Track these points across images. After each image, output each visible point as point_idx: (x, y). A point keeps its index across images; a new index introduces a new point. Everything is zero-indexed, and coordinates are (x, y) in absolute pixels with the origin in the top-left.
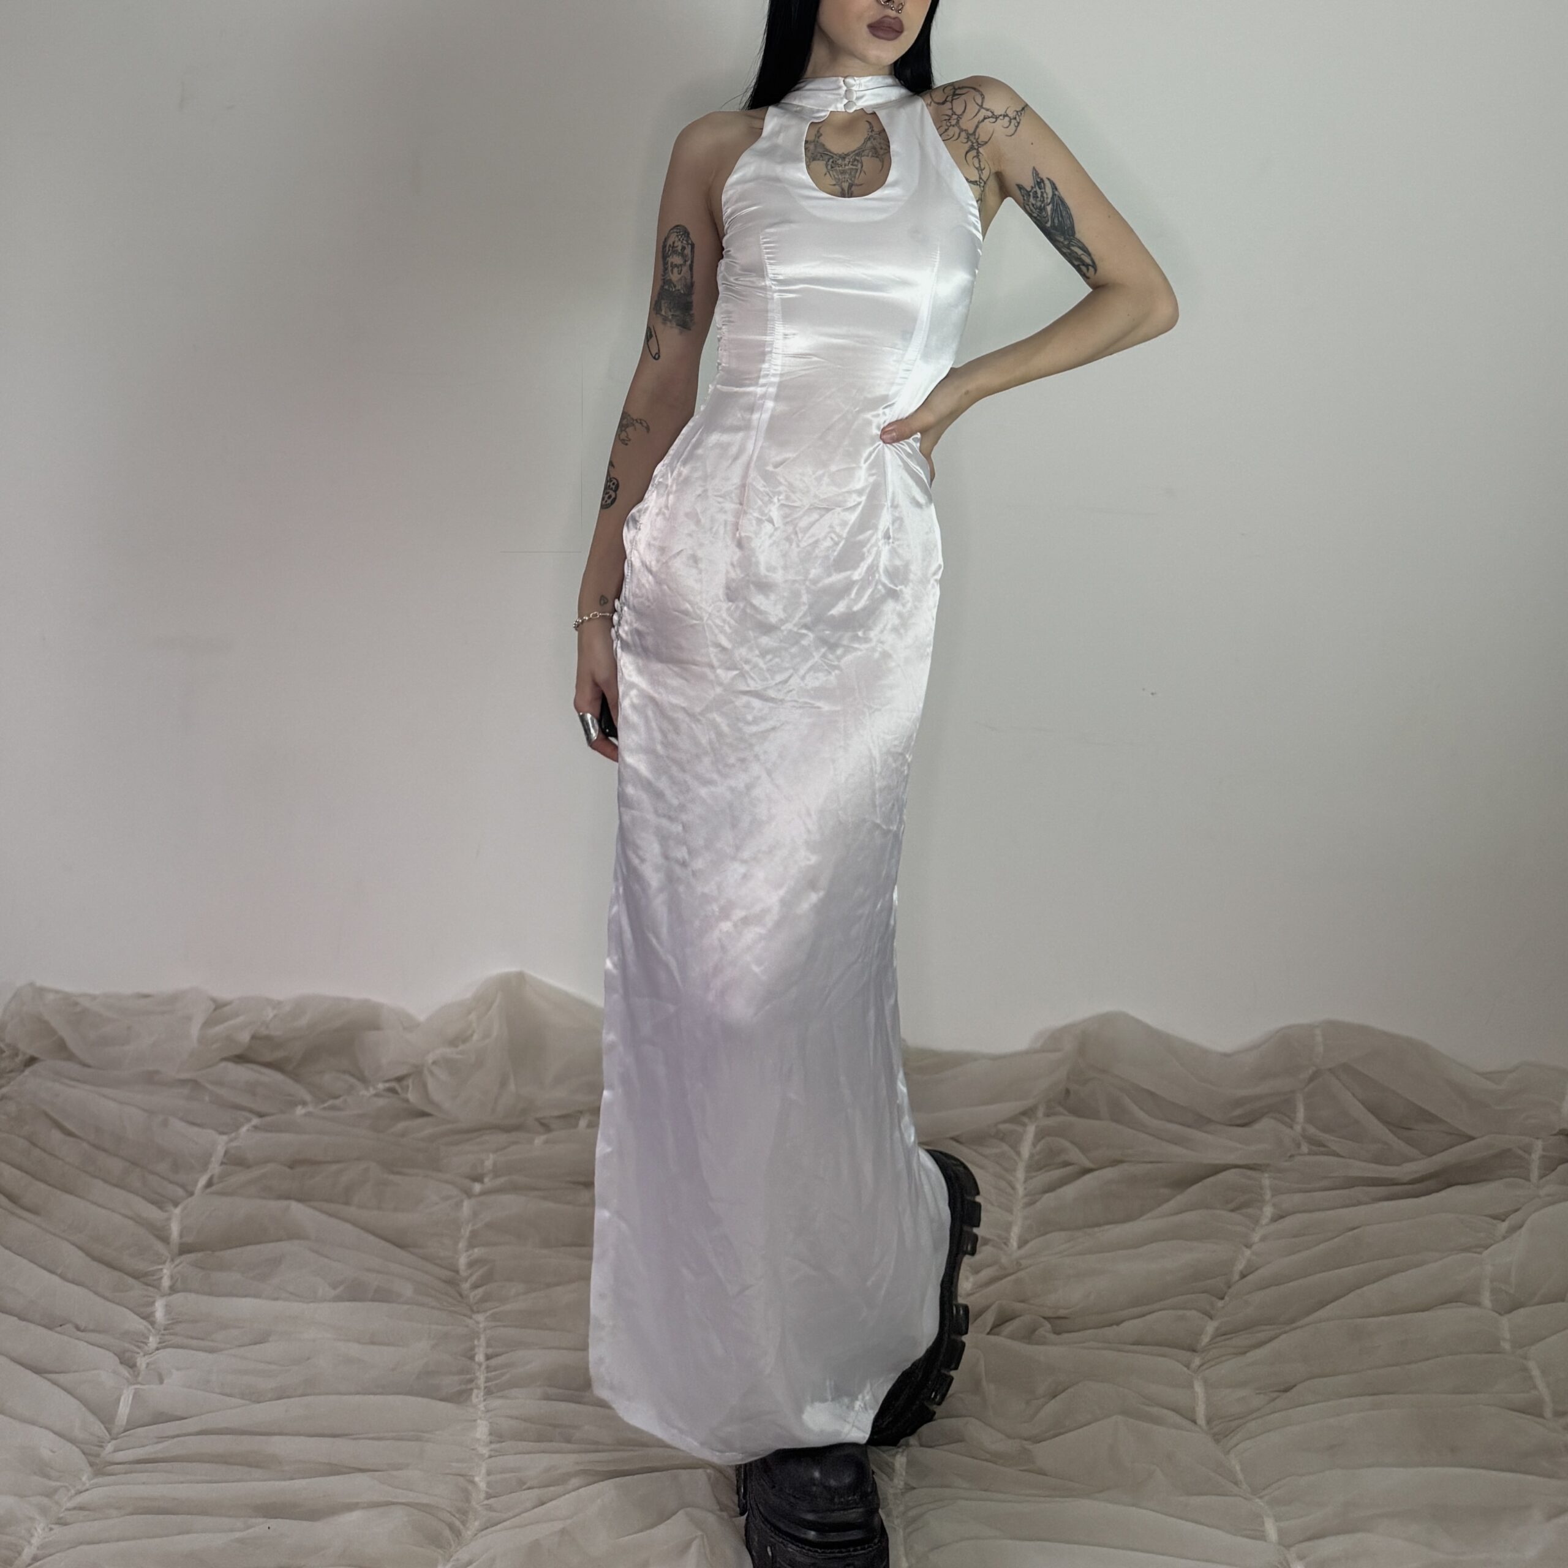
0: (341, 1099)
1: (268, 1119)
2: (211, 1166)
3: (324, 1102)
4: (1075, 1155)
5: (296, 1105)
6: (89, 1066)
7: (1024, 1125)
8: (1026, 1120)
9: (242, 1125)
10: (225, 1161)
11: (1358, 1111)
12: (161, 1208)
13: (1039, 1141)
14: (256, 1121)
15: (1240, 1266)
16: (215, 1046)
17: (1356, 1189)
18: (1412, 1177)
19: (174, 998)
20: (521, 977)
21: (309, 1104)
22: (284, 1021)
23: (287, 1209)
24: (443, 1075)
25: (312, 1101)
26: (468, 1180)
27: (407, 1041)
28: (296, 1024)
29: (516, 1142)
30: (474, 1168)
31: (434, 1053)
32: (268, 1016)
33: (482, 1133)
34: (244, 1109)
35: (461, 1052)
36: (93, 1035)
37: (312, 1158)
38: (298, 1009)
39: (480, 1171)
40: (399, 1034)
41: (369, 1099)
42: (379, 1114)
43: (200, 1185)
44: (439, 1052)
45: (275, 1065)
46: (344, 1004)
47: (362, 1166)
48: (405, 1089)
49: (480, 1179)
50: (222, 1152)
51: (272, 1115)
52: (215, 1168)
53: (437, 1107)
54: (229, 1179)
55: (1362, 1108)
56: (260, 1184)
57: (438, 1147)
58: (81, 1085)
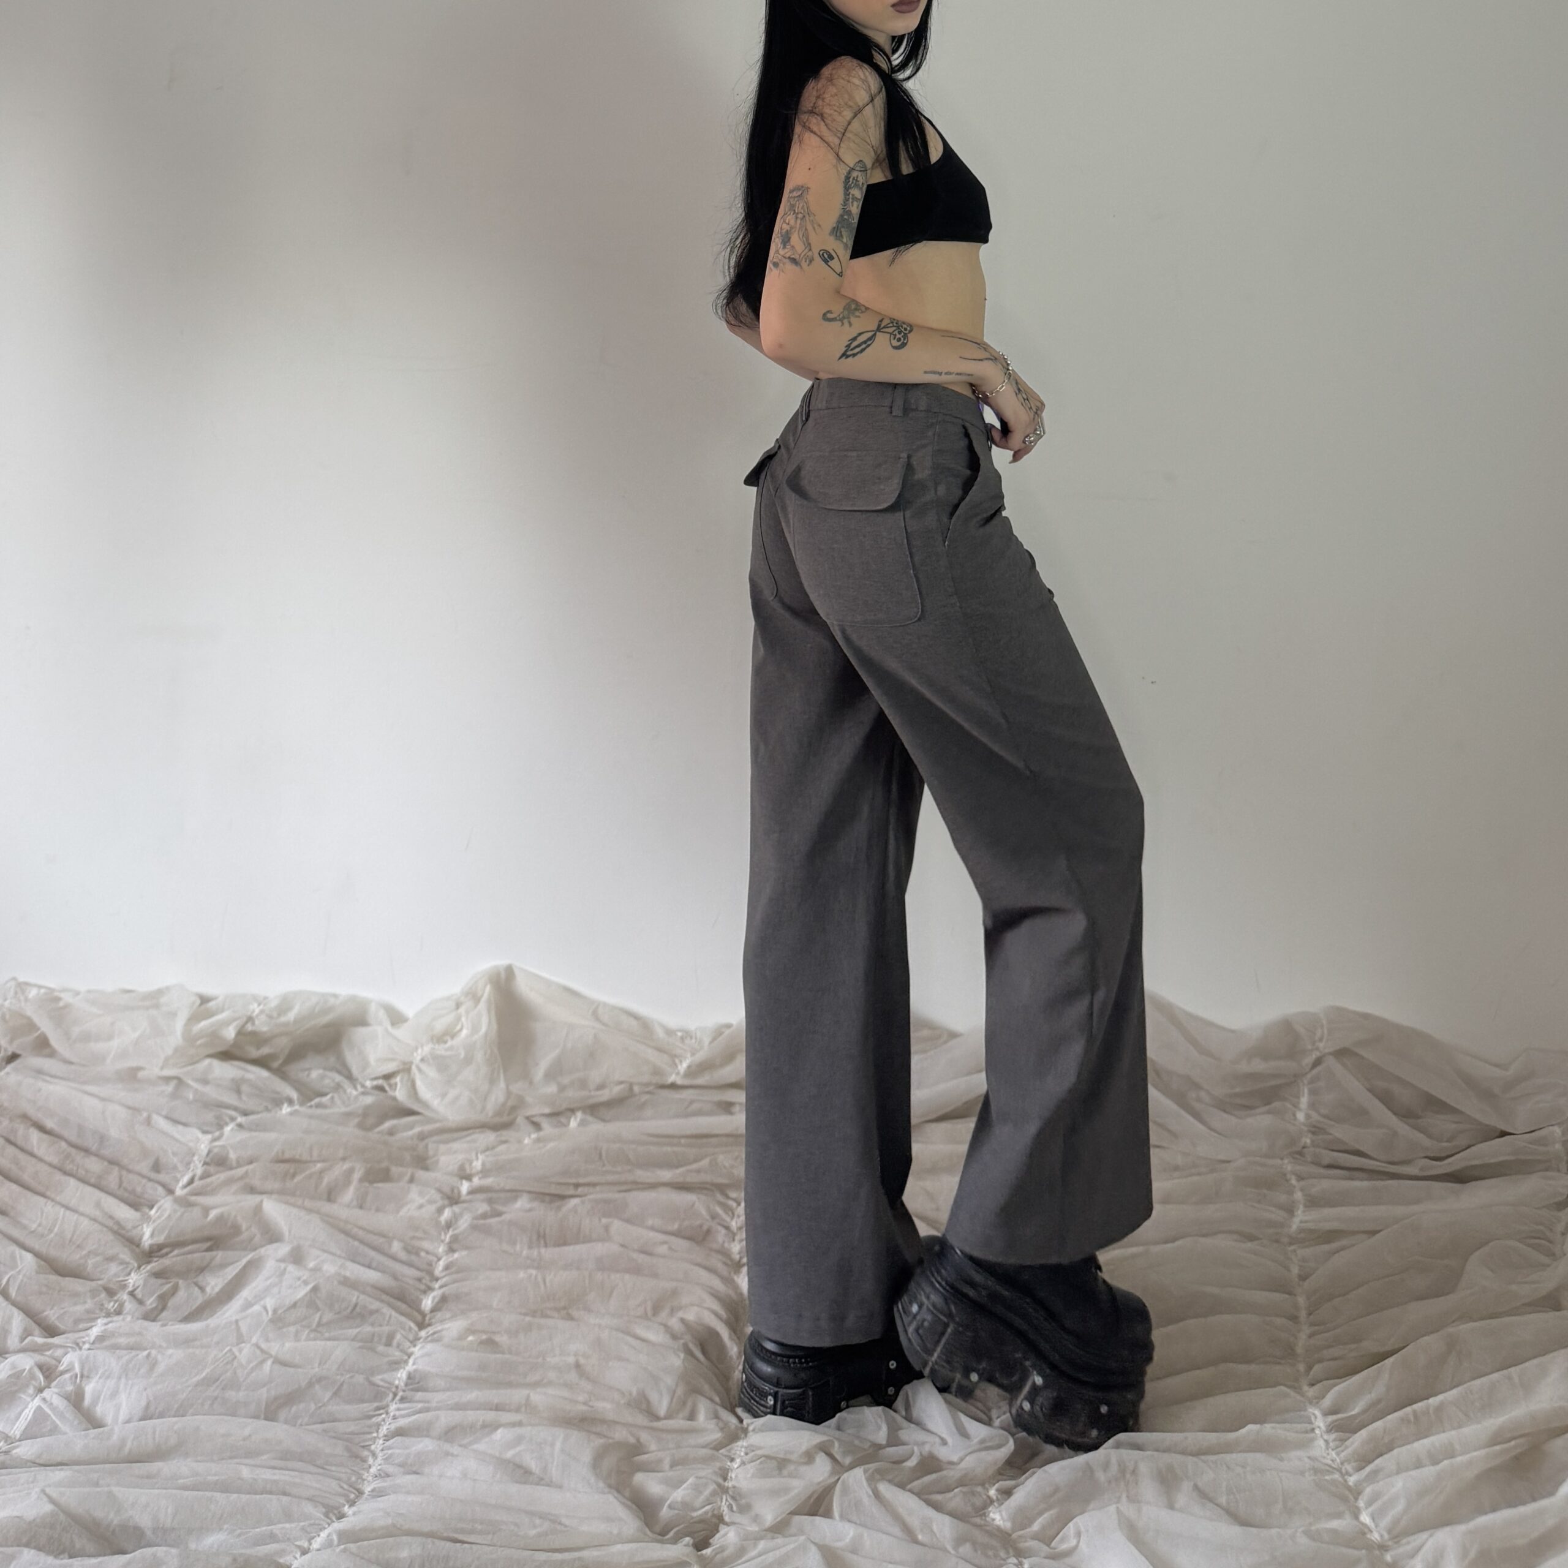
0: (329, 1097)
1: (252, 1117)
2: (192, 1166)
3: (311, 1100)
5: (282, 1104)
6: (71, 1063)
9: (227, 1124)
10: (208, 1160)
12: (137, 1209)
14: (240, 1119)
16: (199, 1042)
19: (160, 992)
20: (511, 969)
21: (296, 1102)
22: (270, 1017)
23: (258, 1209)
24: (432, 1073)
25: (298, 1099)
26: (456, 1179)
27: (395, 1038)
28: (283, 1019)
29: (505, 1142)
30: (462, 1168)
31: (422, 1050)
32: (253, 1011)
33: (471, 1131)
34: (228, 1107)
35: (451, 1048)
36: (76, 1031)
37: (297, 1157)
38: (285, 1005)
39: (468, 1171)
40: (386, 1030)
41: (356, 1097)
42: (366, 1112)
43: (181, 1184)
44: (427, 1049)
45: (261, 1062)
46: (332, 1001)
47: (346, 1166)
48: (393, 1087)
49: (469, 1178)
50: (205, 1152)
51: (258, 1113)
52: (197, 1168)
53: (426, 1105)
54: (209, 1180)
55: (1369, 1095)
56: (241, 1184)
57: (426, 1146)
58: (62, 1083)
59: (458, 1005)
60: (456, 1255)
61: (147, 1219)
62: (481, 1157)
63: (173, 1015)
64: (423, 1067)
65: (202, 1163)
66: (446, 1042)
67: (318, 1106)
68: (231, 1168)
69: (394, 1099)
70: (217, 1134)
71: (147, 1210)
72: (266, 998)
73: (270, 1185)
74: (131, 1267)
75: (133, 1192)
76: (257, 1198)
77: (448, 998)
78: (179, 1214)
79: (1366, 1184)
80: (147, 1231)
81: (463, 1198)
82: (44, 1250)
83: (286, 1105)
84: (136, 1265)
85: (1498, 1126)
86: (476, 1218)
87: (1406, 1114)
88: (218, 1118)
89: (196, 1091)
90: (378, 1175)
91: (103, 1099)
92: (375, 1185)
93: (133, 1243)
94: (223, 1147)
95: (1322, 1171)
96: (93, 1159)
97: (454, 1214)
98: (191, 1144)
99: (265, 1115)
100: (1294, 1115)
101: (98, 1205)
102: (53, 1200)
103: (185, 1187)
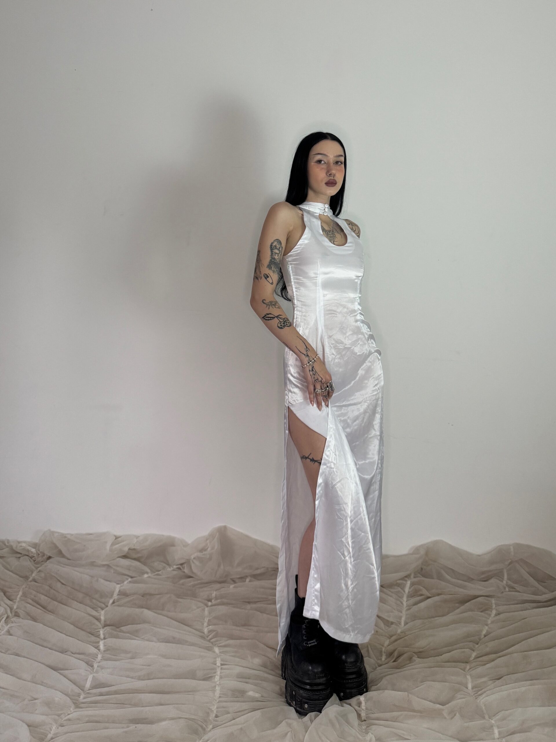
0: (161, 572)
1: (134, 579)
2: (114, 596)
3: (154, 573)
4: (425, 592)
5: (144, 574)
6: (70, 560)
7: (406, 581)
8: (406, 579)
9: (125, 581)
10: (120, 593)
11: (527, 576)
12: (96, 611)
13: (412, 587)
14: (130, 579)
15: (484, 632)
16: (115, 552)
17: (527, 604)
18: (546, 600)
19: (101, 535)
20: (225, 527)
22: (140, 543)
24: (197, 563)
25: (150, 572)
26: (206, 601)
27: (184, 551)
28: (145, 544)
29: (223, 587)
30: (209, 596)
31: (194, 555)
32: (134, 541)
33: (212, 583)
34: (125, 575)
35: (204, 555)
36: (72, 548)
37: (151, 593)
39: (211, 597)
41: (171, 571)
42: (174, 577)
43: (111, 602)
44: (196, 555)
45: (137, 559)
46: (162, 537)
48: (184, 568)
49: (211, 600)
50: (118, 591)
51: (136, 577)
53: (195, 574)
54: (121, 601)
56: (132, 603)
57: (195, 589)
58: (67, 567)
59: (207, 540)
61: (100, 615)
62: (215, 593)
63: (106, 542)
64: (194, 561)
65: (117, 595)
66: (202, 552)
67: (158, 575)
68: (127, 596)
69: (184, 572)
70: (122, 585)
72: (139, 537)
73: (144, 604)
77: (203, 537)
88: (122, 579)
89: (115, 569)
91: (81, 573)
94: (124, 589)
96: (79, 593)
98: (113, 588)
99: (139, 578)
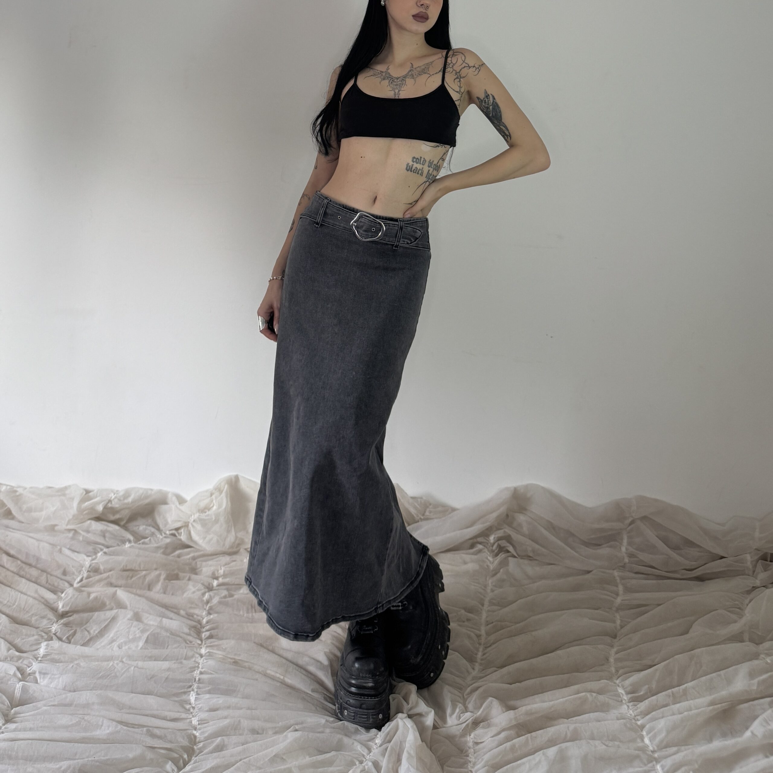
0: (148, 539)
1: (111, 549)
2: (82, 572)
3: (140, 540)
6: (23, 523)
9: (99, 552)
10: (89, 570)
12: (55, 594)
14: (105, 550)
16: (85, 513)
19: (66, 488)
20: (237, 477)
21: (132, 542)
22: (119, 500)
23: (115, 593)
24: (199, 527)
25: (133, 540)
26: (211, 579)
27: (180, 510)
28: (126, 501)
29: (235, 561)
30: (213, 573)
31: (194, 516)
32: (111, 497)
33: (218, 556)
34: (99, 544)
35: (208, 515)
36: (25, 507)
37: (133, 568)
38: (127, 494)
39: (217, 575)
40: (176, 506)
41: (162, 539)
42: (167, 546)
43: (76, 582)
44: (196, 516)
45: (115, 522)
46: (150, 492)
47: (157, 572)
48: (180, 534)
49: (217, 578)
50: (88, 565)
51: (114, 547)
52: (84, 573)
53: (195, 542)
54: (91, 579)
55: (656, 538)
56: (106, 582)
57: (196, 563)
58: (18, 532)
59: (212, 495)
60: (212, 616)
61: (60, 598)
62: (223, 568)
63: (72, 499)
64: (194, 524)
65: (87, 571)
66: (206, 512)
67: (143, 543)
68: (101, 574)
69: (180, 540)
70: (94, 557)
71: (60, 594)
72: (117, 491)
73: (120, 582)
74: (53, 621)
75: (53, 585)
76: (115, 589)
77: (207, 491)
78: (76, 596)
79: (654, 582)
80: (60, 605)
81: (214, 588)
82: (11, 613)
83: (127, 543)
84: (56, 620)
85: (720, 554)
86: (221, 598)
87: (675, 548)
88: (94, 549)
89: (83, 536)
90: (173, 577)
91: (38, 540)
92: (172, 582)
93: (54, 610)
94: (97, 563)
95: (634, 575)
96: (34, 569)
97: (210, 596)
98: (81, 562)
99: (117, 548)
100: (620, 548)
101: (36, 591)
102: (14, 589)
103: (78, 583)
